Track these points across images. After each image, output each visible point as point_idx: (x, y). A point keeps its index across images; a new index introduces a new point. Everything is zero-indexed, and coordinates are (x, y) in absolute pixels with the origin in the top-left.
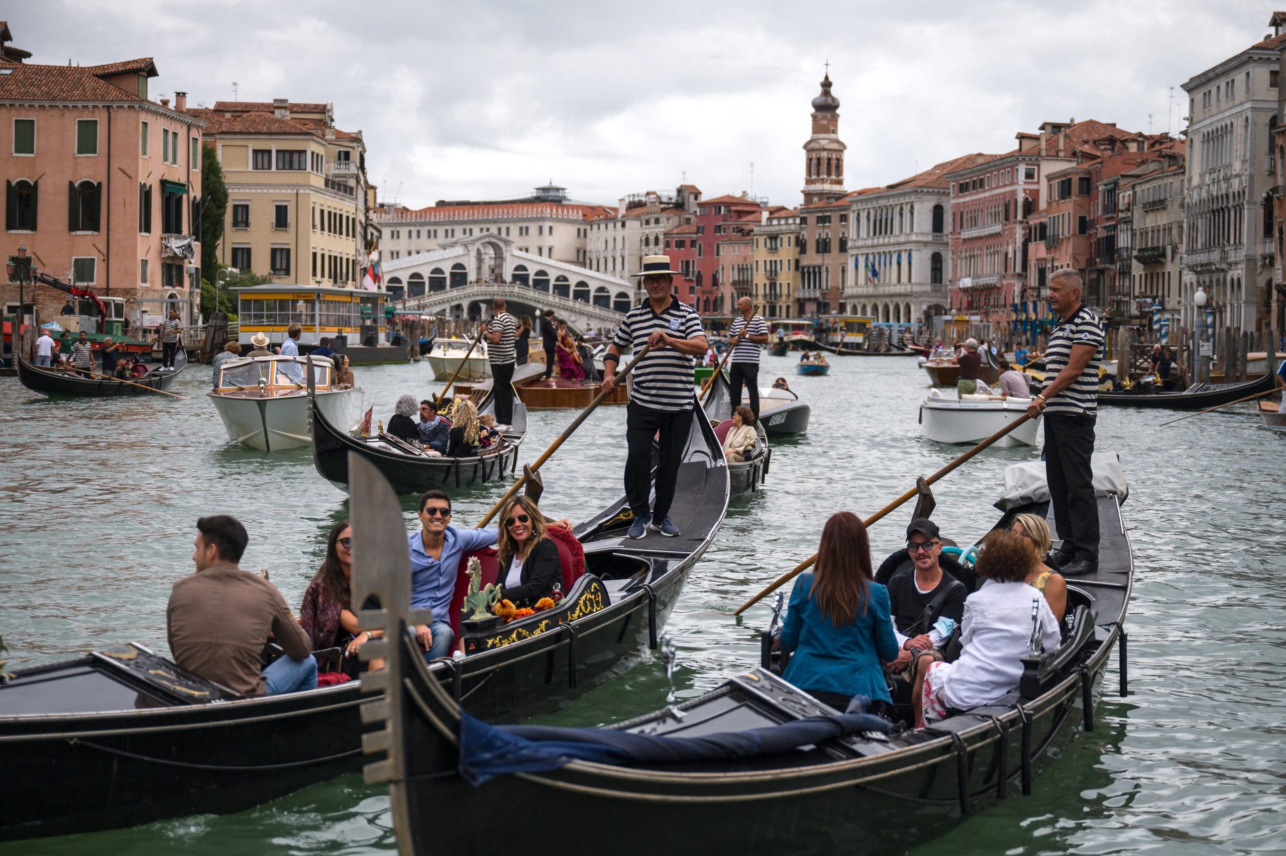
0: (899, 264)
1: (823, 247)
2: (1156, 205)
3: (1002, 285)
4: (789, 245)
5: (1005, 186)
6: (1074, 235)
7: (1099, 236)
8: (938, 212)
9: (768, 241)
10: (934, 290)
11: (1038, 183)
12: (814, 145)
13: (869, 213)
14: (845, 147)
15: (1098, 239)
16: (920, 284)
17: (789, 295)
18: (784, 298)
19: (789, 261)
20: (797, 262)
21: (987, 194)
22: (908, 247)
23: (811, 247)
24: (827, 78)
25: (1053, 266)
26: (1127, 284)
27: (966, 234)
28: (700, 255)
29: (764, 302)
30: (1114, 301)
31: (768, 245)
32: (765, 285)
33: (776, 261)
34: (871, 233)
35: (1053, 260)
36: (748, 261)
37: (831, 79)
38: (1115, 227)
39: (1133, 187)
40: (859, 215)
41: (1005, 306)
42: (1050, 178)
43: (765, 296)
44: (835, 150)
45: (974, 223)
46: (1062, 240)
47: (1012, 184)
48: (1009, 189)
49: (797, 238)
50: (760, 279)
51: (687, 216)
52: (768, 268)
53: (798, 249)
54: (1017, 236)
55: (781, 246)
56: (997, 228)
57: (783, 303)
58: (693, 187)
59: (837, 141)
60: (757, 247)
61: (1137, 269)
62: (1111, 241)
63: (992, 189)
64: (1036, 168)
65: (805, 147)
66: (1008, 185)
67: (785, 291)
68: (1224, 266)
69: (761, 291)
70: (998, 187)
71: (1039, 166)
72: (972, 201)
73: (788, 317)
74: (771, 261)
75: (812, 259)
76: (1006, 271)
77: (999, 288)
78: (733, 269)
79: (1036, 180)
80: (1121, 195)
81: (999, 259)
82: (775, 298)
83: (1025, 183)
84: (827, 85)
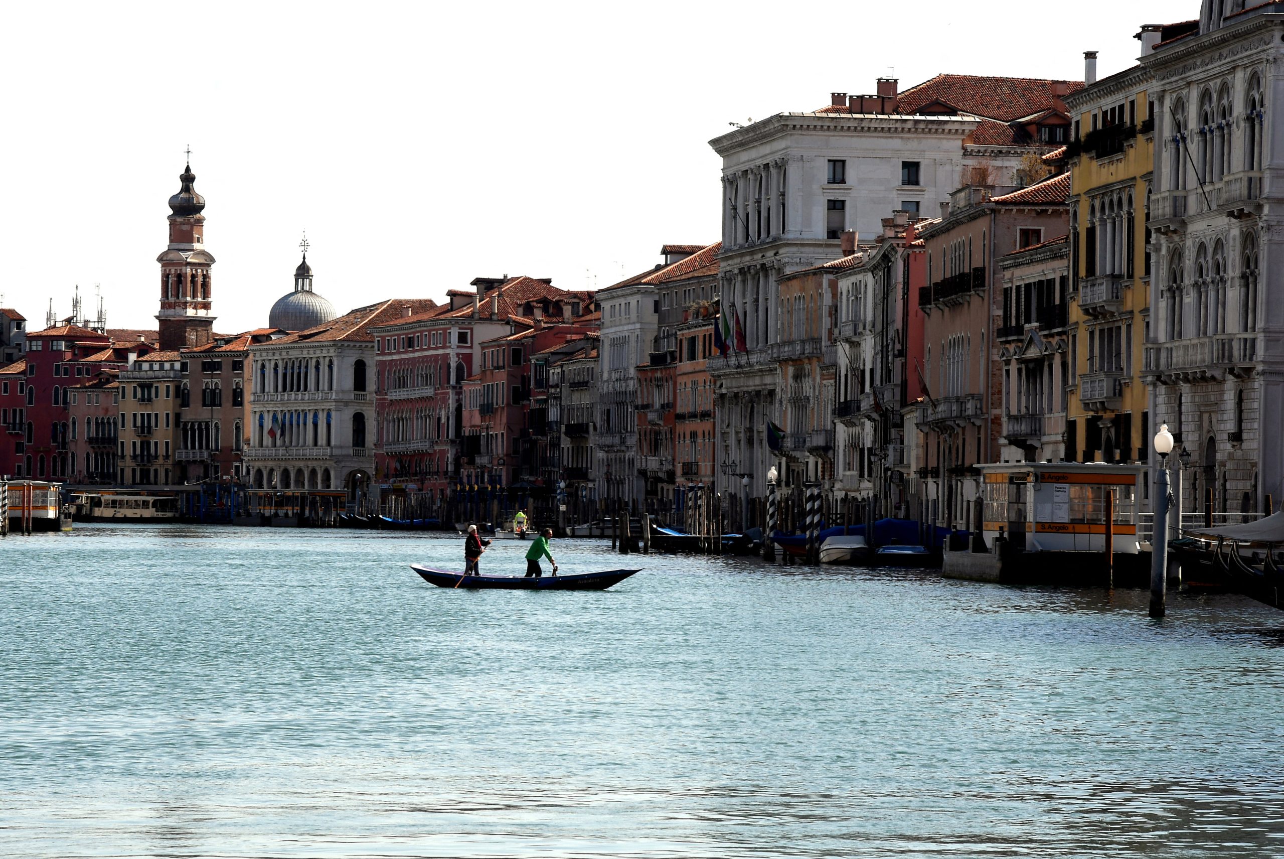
0: (315, 425)
1: (212, 398)
2: (580, 385)
3: (435, 451)
4: (168, 396)
5: (437, 348)
6: (508, 405)
7: (532, 407)
8: (360, 368)
9: (139, 390)
10: (357, 454)
11: (471, 347)
12: (172, 256)
13: (276, 365)
14: (213, 260)
15: (532, 410)
16: (341, 447)
17: (167, 457)
18: (161, 460)
19: (167, 415)
20: (178, 416)
21: (417, 355)
22: (327, 406)
23: (196, 399)
24: (188, 169)
25: (488, 434)
26: (557, 455)
27: (393, 395)
28: (30, 402)
29: (133, 464)
30: (545, 471)
31: (139, 395)
32: (134, 443)
33: (149, 415)
34: (280, 388)
35: (487, 428)
36: (110, 413)
37: (193, 172)
38: (546, 401)
39: (562, 366)
40: (263, 366)
41: (437, 473)
42: (484, 346)
43: (135, 457)
44: (200, 265)
45: (401, 383)
46: (497, 409)
47: (444, 347)
48: (441, 352)
49: (177, 388)
50: (128, 437)
51: (8, 351)
52: (139, 423)
53: (179, 401)
54: (450, 401)
55: (157, 396)
56: (429, 392)
57: (160, 466)
58: (12, 312)
59: (203, 253)
60: (123, 397)
61: (566, 443)
62: (543, 413)
63: (422, 350)
64: (469, 331)
65: (160, 259)
66: (440, 348)
67: (162, 451)
68: (623, 448)
69: (129, 451)
70: (429, 349)
71: (472, 329)
72: (400, 360)
73: (167, 483)
74: (142, 415)
75: (195, 413)
76: (438, 438)
77: (430, 454)
78: (89, 423)
79: (469, 344)
80: (551, 372)
81: (430, 424)
82: (149, 461)
83: (458, 347)
84: (188, 178)
